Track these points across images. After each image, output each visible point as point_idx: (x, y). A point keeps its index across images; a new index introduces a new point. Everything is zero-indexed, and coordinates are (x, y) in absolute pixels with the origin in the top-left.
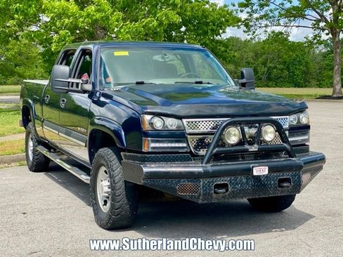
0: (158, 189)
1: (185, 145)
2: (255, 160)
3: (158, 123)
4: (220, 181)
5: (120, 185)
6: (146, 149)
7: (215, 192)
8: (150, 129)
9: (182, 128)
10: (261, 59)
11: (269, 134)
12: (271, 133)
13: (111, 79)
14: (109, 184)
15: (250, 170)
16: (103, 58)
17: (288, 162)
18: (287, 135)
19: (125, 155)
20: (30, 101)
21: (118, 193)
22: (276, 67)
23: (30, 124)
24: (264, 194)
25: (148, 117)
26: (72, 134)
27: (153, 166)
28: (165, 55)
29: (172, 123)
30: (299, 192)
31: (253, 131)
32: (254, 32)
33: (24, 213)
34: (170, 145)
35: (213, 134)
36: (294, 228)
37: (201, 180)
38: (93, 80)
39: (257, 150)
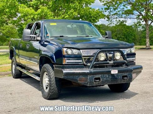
0: (70, 80)
1: (81, 61)
2: (112, 67)
3: (70, 52)
4: (97, 76)
5: (53, 79)
6: (64, 63)
7: (95, 81)
8: (66, 54)
9: (80, 54)
10: (114, 34)
11: (118, 56)
12: (119, 56)
13: (49, 35)
14: (48, 79)
15: (110, 72)
16: (45, 26)
17: (126, 69)
18: (126, 57)
19: (55, 66)
20: (13, 47)
21: (52, 83)
22: (121, 37)
23: (14, 58)
24: (116, 82)
25: (65, 49)
26: (32, 60)
27: (67, 70)
28: (73, 25)
29: (75, 52)
30: (131, 81)
31: (111, 55)
32: (111, 21)
33: (11, 94)
34: (75, 61)
35: (93, 56)
36: (130, 98)
37: (89, 76)
38: (41, 36)
39: (112, 63)
